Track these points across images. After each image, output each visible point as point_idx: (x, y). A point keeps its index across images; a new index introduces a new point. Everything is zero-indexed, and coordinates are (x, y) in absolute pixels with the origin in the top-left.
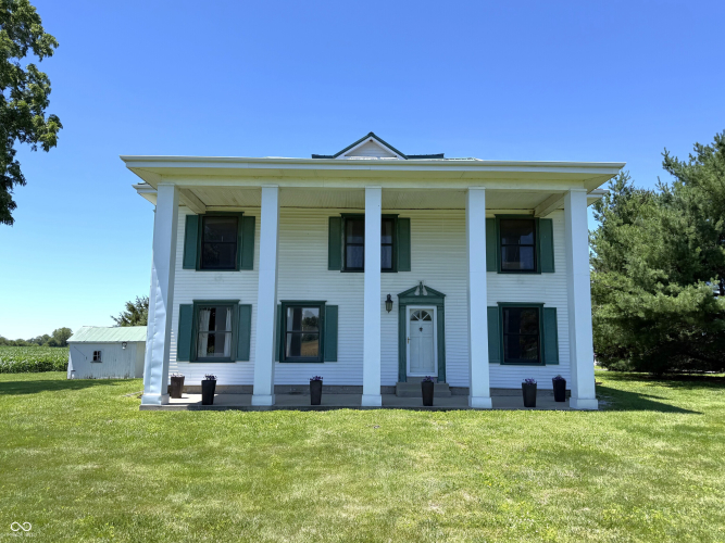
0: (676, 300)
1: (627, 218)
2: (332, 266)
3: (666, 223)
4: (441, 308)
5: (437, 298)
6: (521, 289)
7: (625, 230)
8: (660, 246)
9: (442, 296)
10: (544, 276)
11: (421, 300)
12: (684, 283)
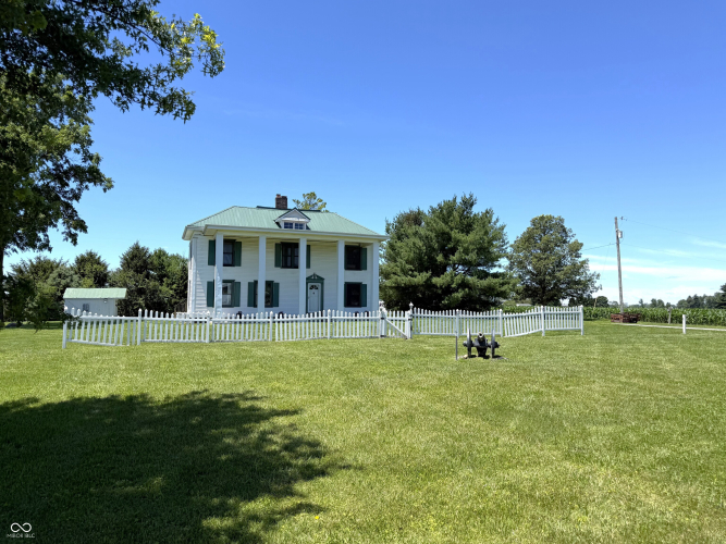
0: (415, 280)
1: (399, 238)
2: (277, 265)
3: (414, 244)
4: (322, 284)
5: (321, 280)
6: (355, 276)
7: (399, 244)
8: (412, 255)
9: (323, 279)
10: (363, 272)
11: (314, 281)
12: (420, 271)
